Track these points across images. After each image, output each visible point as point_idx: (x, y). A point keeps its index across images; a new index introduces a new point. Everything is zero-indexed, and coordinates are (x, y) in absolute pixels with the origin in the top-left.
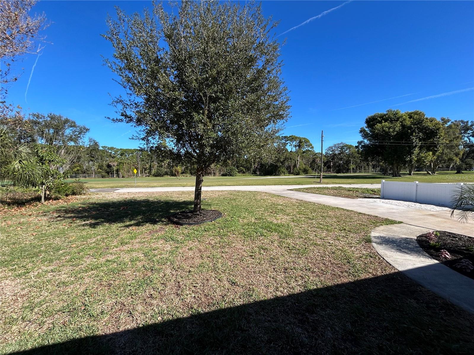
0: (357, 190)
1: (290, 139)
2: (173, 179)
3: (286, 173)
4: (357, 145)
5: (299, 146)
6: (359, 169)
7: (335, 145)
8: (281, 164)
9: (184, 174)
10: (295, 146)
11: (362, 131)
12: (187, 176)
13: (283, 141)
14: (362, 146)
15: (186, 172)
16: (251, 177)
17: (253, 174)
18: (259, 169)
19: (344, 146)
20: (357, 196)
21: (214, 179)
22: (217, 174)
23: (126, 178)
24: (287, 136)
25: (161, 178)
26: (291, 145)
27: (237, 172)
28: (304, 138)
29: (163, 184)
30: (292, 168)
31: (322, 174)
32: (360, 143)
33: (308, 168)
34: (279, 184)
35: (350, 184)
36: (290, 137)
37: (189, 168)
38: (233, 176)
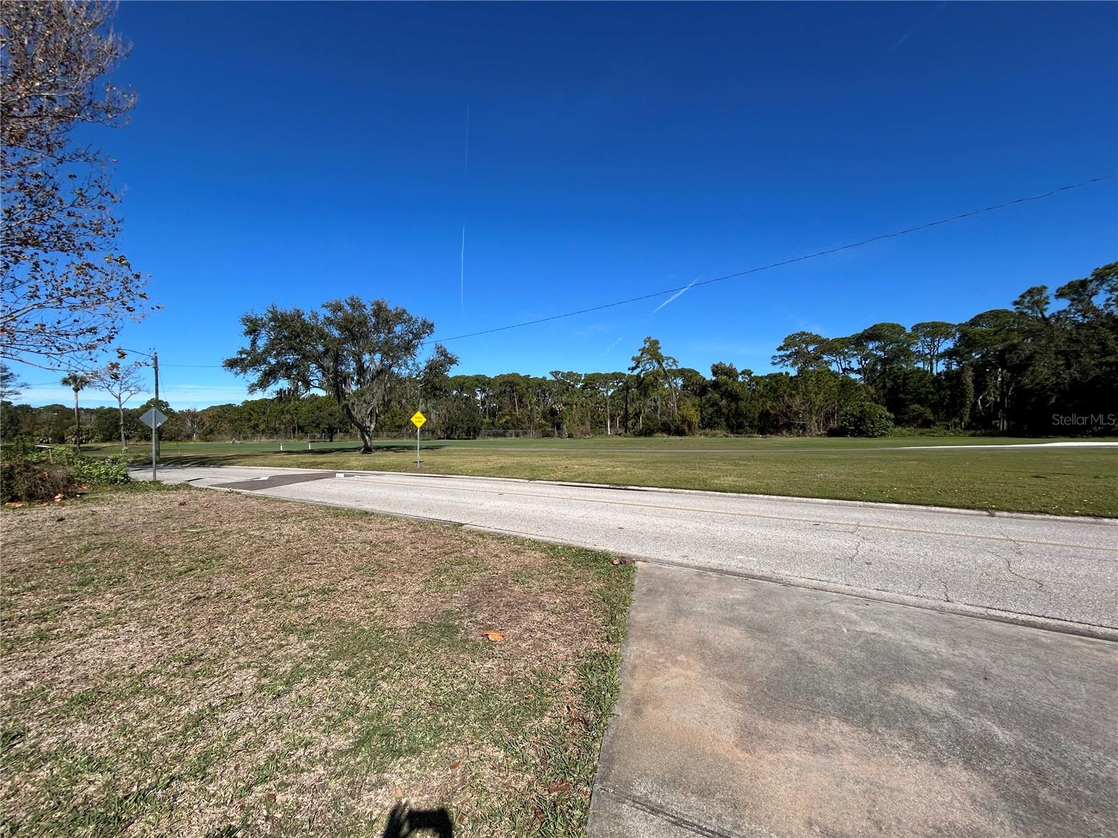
9: (708, 430)
12: (714, 435)
15: (715, 423)
16: (957, 440)
22: (814, 428)
23: (576, 438)
27: (891, 424)
37: (725, 411)
38: (871, 437)
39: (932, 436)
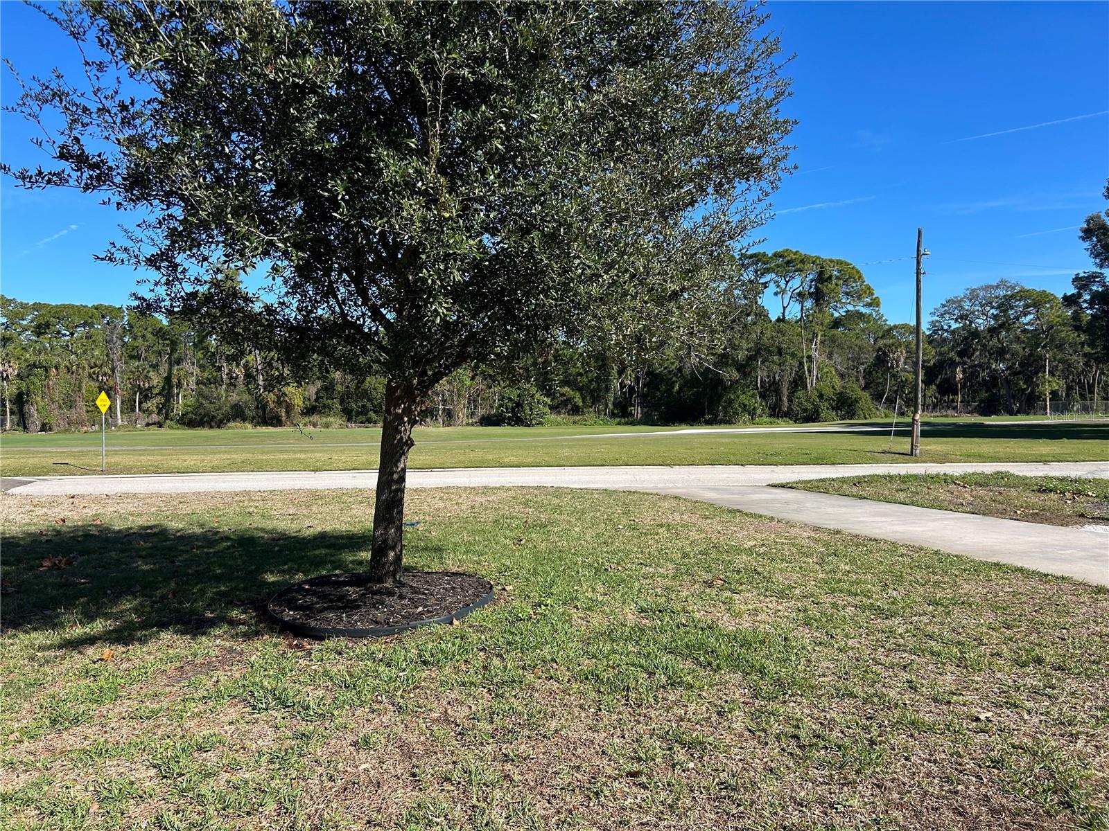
0: (1077, 488)
1: (778, 266)
2: (270, 436)
3: (759, 411)
4: (1071, 291)
5: (818, 296)
6: (1083, 397)
7: (974, 291)
8: (735, 375)
9: (315, 418)
10: (800, 294)
11: (1093, 230)
12: (327, 426)
13: (748, 275)
14: (1096, 297)
15: (324, 406)
16: (606, 428)
17: (613, 415)
18: (643, 396)
19: (1012, 296)
20: (1082, 516)
21: (447, 438)
22: (462, 414)
23: (59, 432)
24: (764, 255)
25: (215, 432)
26: (783, 292)
27: (547, 410)
28: (840, 262)
29: (225, 458)
30: (785, 392)
31: (918, 417)
32: (1083, 282)
33: (855, 390)
34: (733, 458)
35: (1046, 462)
36: (777, 255)
37: (339, 388)
38: (529, 426)
39: (585, 425)
